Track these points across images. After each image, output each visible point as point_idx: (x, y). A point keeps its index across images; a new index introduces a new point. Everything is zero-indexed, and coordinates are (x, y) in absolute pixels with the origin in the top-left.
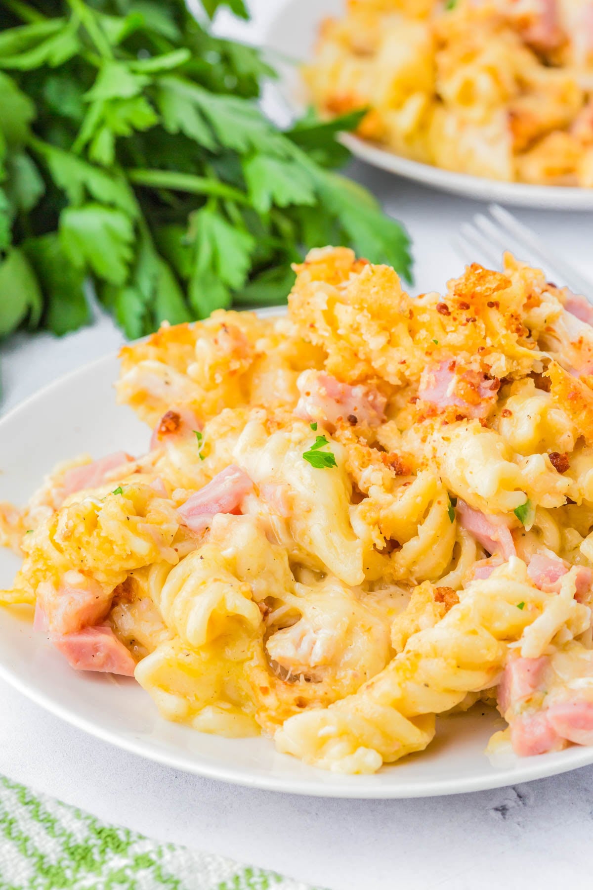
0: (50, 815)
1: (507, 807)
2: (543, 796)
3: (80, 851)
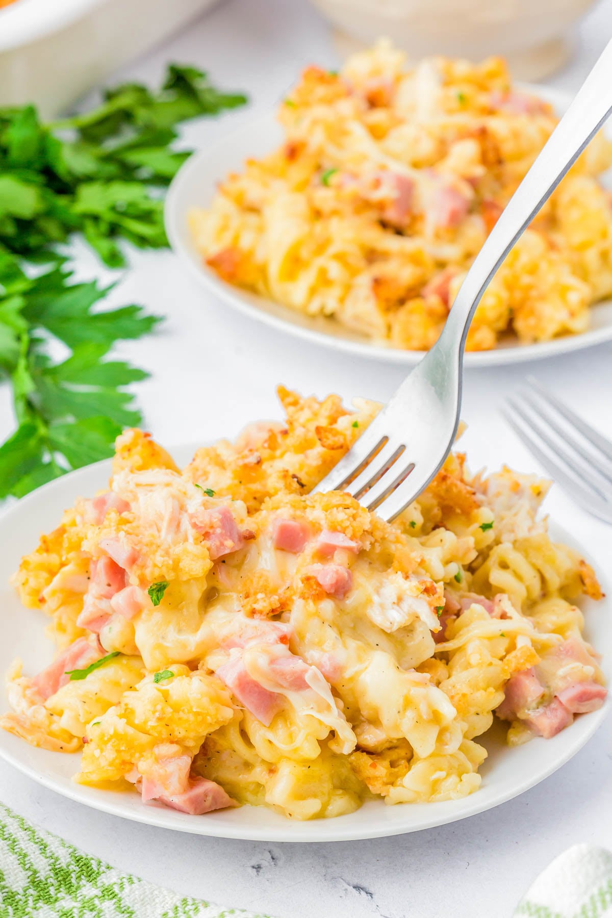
0: (42, 840)
1: (262, 866)
2: (290, 860)
3: (62, 873)
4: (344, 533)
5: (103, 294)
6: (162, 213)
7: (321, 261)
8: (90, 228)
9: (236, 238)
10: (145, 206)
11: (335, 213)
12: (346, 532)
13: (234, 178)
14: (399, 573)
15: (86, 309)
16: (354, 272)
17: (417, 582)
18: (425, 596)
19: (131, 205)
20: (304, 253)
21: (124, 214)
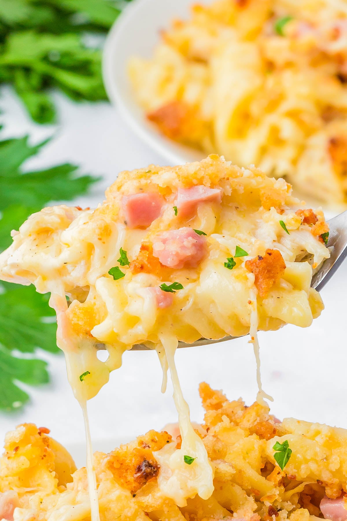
4: (202, 184)
5: (34, 151)
6: (99, 63)
7: (272, 119)
8: (21, 81)
9: (181, 91)
10: (82, 56)
11: (289, 65)
12: (204, 183)
13: (179, 25)
14: (272, 208)
15: (16, 168)
16: (309, 132)
17: (294, 214)
18: (306, 226)
19: (66, 54)
20: (255, 109)
21: (58, 65)
